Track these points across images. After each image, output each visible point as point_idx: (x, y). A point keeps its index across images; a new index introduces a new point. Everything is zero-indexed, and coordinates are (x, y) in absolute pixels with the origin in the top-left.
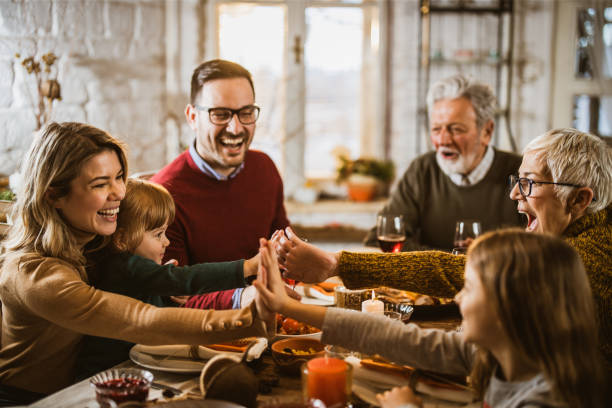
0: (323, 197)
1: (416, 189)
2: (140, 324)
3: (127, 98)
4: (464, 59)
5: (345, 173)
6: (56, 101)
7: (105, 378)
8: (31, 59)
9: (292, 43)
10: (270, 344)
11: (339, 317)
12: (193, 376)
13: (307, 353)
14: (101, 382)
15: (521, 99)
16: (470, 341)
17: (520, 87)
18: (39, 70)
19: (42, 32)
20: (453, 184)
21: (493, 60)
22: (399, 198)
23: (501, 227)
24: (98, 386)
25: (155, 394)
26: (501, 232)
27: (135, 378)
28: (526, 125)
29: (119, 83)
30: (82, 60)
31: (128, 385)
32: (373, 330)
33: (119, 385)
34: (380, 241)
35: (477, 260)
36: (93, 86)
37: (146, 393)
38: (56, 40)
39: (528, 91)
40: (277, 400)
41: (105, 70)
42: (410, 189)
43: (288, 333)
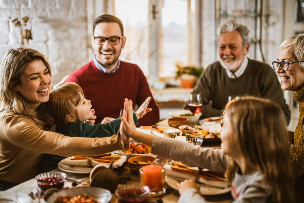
0: (168, 86)
1: (209, 80)
2: (61, 146)
3: (68, 38)
4: (237, 14)
5: (179, 74)
6: (30, 41)
7: (42, 176)
8: (17, 19)
9: (151, 9)
10: (127, 159)
11: (160, 140)
12: (87, 175)
13: (147, 163)
14: (41, 179)
15: (267, 34)
16: (225, 153)
17: (267, 28)
18: (21, 25)
19: (23, 6)
20: (228, 77)
21: (253, 15)
22: (201, 85)
23: (243, 96)
24: (39, 180)
25: (68, 184)
26: (243, 98)
27: (58, 176)
28: (270, 47)
29: (64, 31)
30: (45, 20)
31: (54, 180)
32: (177, 148)
33: (49, 180)
34: (190, 107)
35: (230, 112)
36: (50, 33)
37: (63, 184)
38: (30, 9)
39: (271, 30)
40: (126, 187)
41: (56, 24)
42: (206, 80)
43: (138, 153)
